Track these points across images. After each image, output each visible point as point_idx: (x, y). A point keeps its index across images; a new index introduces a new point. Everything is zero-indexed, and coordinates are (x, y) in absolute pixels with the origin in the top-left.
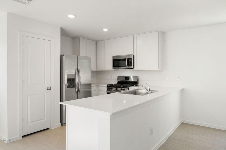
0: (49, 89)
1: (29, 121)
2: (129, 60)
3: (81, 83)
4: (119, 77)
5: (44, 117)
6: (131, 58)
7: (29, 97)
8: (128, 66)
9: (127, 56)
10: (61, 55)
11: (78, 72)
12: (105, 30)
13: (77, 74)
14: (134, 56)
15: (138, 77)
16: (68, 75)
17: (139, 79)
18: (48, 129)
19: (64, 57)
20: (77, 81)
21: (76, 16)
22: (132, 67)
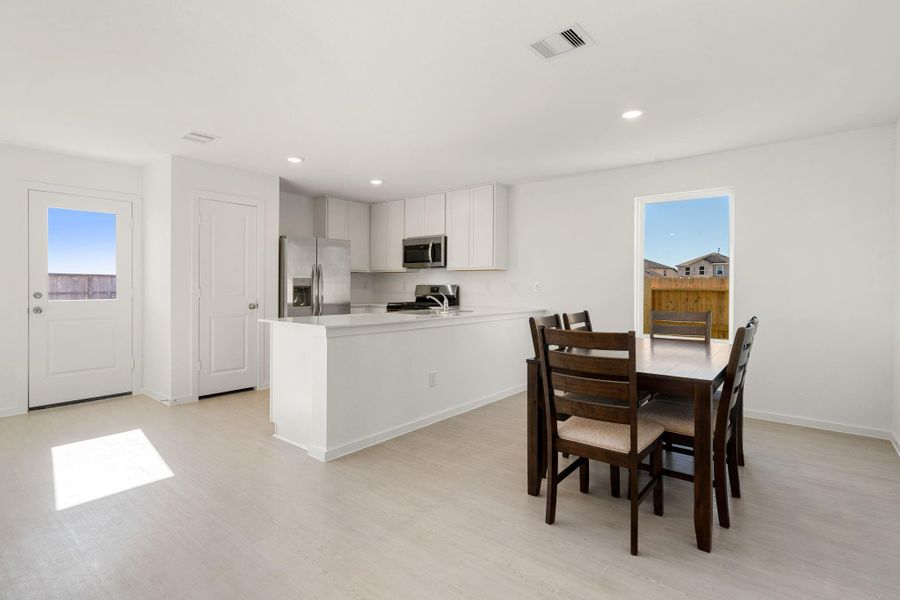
0: (253, 307)
1: (213, 369)
2: (436, 248)
3: (326, 301)
4: (418, 287)
5: (244, 364)
6: (440, 244)
7: (213, 321)
8: (434, 260)
9: (429, 238)
10: (281, 237)
11: (318, 273)
12: (376, 182)
13: (315, 278)
14: (446, 238)
15: (458, 288)
16: (295, 280)
17: (462, 292)
18: (251, 389)
19: (286, 241)
20: (315, 293)
21: (303, 160)
22: (442, 264)
